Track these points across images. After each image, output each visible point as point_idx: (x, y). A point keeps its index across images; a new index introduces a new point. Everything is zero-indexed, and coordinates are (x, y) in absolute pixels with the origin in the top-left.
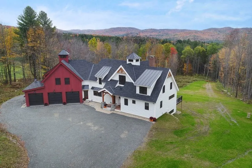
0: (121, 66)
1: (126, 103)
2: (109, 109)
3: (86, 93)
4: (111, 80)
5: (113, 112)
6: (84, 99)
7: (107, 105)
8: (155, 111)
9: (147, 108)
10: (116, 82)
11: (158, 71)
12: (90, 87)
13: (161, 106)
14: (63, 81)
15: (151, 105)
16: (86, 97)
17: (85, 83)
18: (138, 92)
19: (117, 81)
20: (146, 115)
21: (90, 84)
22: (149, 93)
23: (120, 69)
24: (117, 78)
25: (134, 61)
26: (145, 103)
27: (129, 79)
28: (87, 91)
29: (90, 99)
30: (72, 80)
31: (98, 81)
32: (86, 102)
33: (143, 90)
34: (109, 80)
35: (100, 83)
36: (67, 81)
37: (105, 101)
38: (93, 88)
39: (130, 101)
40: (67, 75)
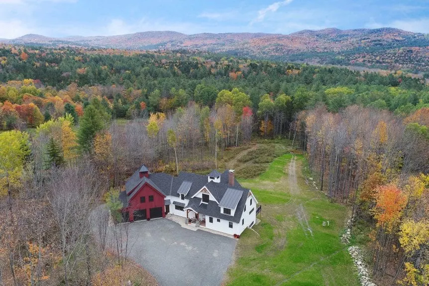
0: (205, 187)
1: (211, 221)
2: (193, 225)
3: (168, 207)
4: (194, 197)
5: (198, 228)
6: (166, 213)
7: (191, 220)
8: (238, 229)
9: (231, 226)
10: (199, 199)
11: (240, 191)
12: (172, 202)
13: (243, 223)
14: (147, 199)
15: (234, 224)
16: (168, 210)
17: (167, 198)
18: (222, 212)
19: (201, 199)
20: (231, 232)
21: (171, 199)
22: (233, 213)
23: (204, 189)
24: (200, 196)
25: (216, 178)
26: (229, 222)
27: (212, 198)
28: (169, 205)
29: (171, 212)
30: (156, 197)
31: (180, 196)
32: (168, 216)
33: (227, 211)
34: (192, 197)
35: (183, 199)
36: (151, 198)
37: (189, 216)
38: (174, 203)
39: (215, 219)
40: (152, 194)
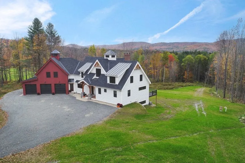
0: (97, 61)
1: (100, 92)
2: (87, 98)
3: (72, 85)
4: (90, 73)
5: (89, 100)
6: (70, 91)
7: (86, 94)
8: (122, 98)
9: (115, 95)
10: (93, 74)
11: (128, 64)
12: (75, 80)
13: (129, 95)
14: (52, 75)
15: (118, 93)
16: (72, 89)
17: (71, 77)
18: (108, 82)
20: (114, 102)
22: (117, 82)
23: (97, 63)
24: (94, 71)
25: (110, 56)
26: (114, 91)
27: (103, 72)
28: (73, 84)
29: (75, 91)
30: (60, 74)
31: (81, 75)
32: (71, 94)
33: (113, 79)
34: (88, 73)
35: (82, 77)
36: (56, 75)
37: (84, 92)
38: (77, 81)
39: (102, 90)
40: (56, 70)
